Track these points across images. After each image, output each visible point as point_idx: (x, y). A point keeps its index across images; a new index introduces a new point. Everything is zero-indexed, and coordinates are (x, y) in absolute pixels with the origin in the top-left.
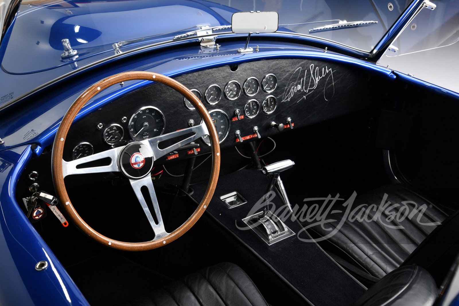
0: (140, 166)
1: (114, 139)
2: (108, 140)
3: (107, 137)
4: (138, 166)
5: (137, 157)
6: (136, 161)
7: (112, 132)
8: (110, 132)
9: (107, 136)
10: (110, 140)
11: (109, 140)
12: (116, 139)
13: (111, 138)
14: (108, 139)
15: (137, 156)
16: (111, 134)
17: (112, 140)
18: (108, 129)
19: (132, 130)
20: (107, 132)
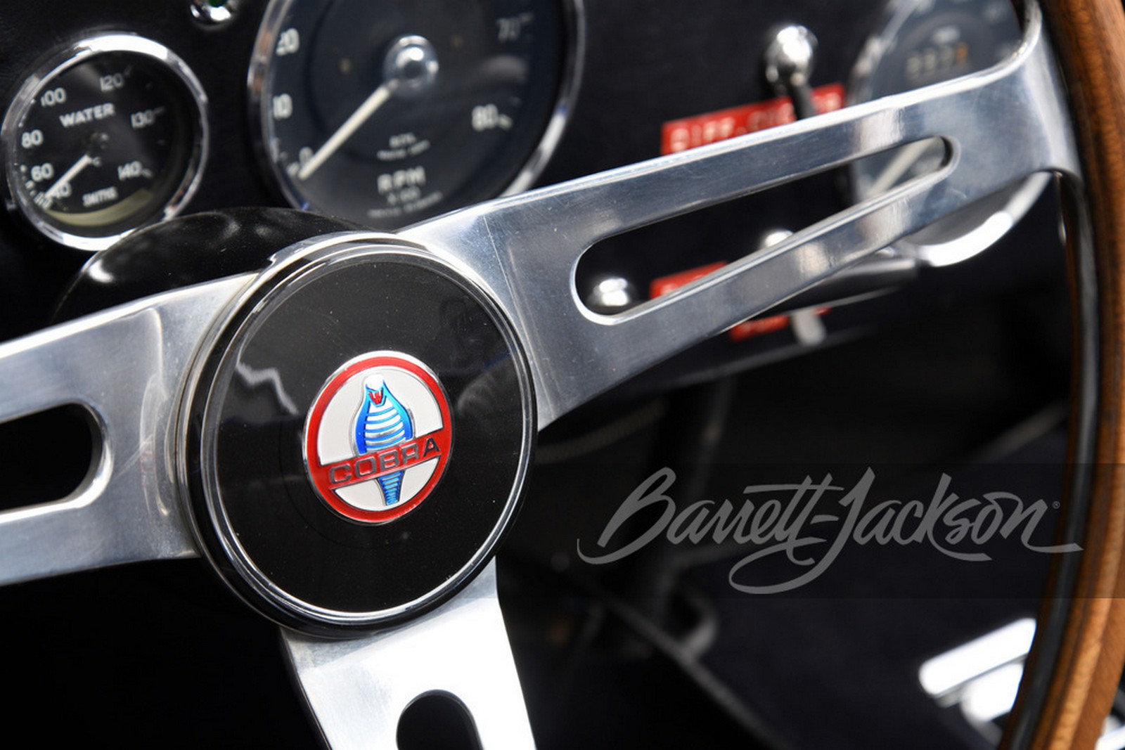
0: (405, 496)
1: (110, 193)
2: (45, 200)
3: (40, 173)
4: (386, 499)
5: (378, 399)
6: (361, 443)
7: (94, 125)
8: (67, 121)
9: (35, 156)
10: (73, 202)
11: (57, 205)
12: (127, 188)
13: (83, 184)
14: (45, 185)
15: (377, 387)
16: (81, 140)
17: (91, 199)
18: (51, 85)
19: (282, 106)
20: (40, 117)
